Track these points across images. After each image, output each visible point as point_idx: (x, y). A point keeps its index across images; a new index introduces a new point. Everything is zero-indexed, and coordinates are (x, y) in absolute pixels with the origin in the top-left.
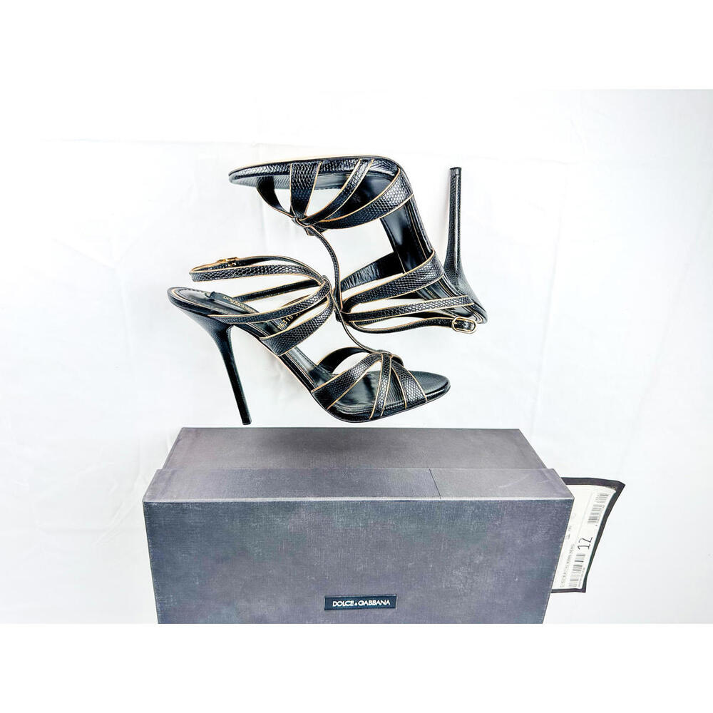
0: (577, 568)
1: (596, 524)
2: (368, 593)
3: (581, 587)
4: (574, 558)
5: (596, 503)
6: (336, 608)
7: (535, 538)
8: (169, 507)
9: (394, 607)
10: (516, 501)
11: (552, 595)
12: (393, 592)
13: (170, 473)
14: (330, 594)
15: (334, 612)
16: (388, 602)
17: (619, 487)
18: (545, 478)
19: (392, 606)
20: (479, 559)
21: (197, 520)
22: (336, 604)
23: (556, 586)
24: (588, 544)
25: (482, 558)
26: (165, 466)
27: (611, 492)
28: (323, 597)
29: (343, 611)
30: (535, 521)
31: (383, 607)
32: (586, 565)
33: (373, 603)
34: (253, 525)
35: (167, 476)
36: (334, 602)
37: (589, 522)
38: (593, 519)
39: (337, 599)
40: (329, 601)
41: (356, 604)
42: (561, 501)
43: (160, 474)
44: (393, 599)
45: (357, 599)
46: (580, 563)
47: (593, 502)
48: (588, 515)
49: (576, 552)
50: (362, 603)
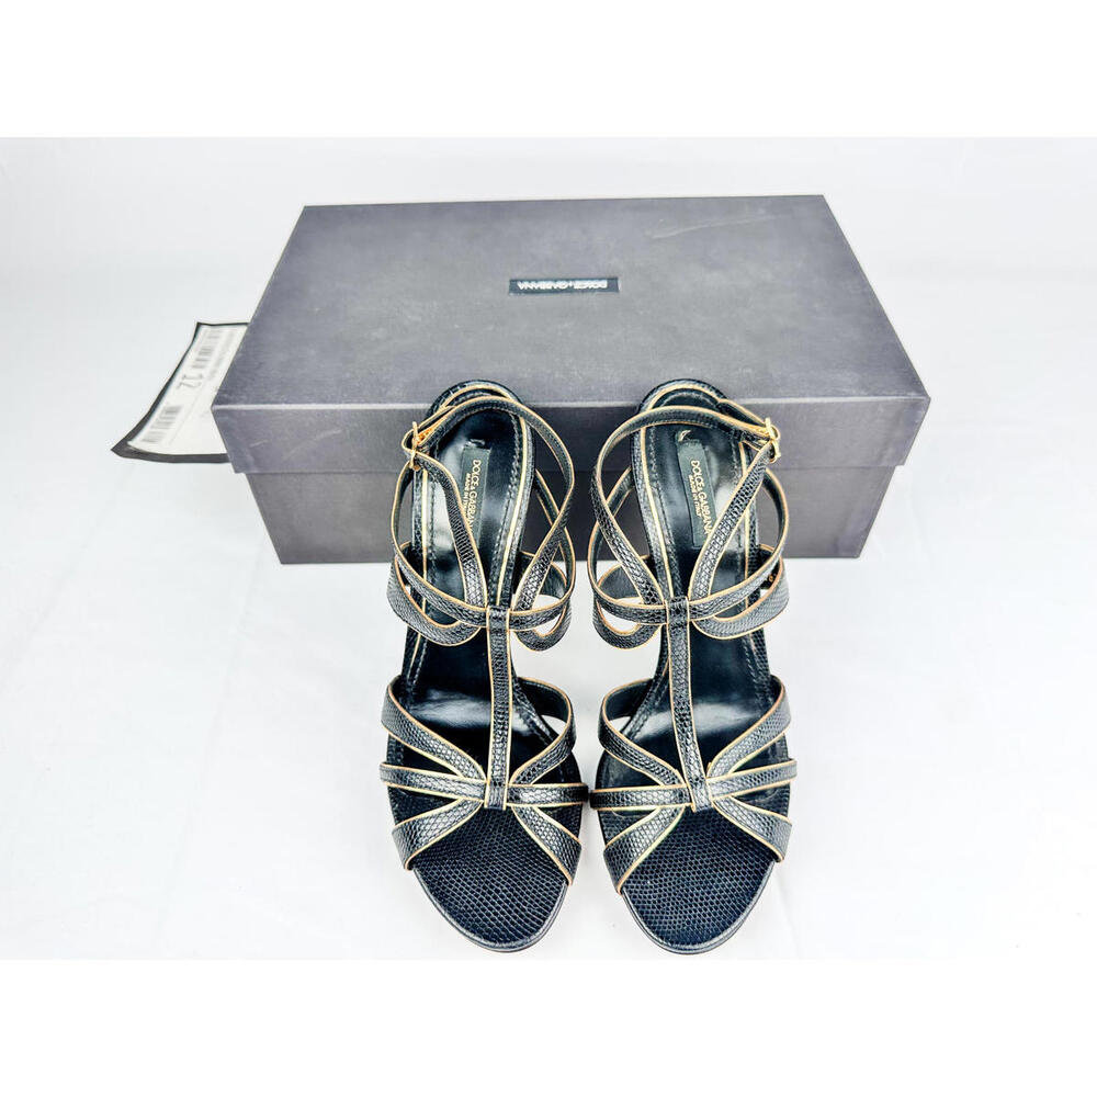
0: (206, 351)
2: (555, 296)
3: (203, 329)
4: (211, 365)
5: (165, 431)
6: (600, 279)
9: (512, 281)
10: (315, 402)
11: (248, 321)
12: (515, 298)
13: (886, 457)
14: (612, 296)
15: (603, 275)
16: (521, 287)
17: (122, 449)
18: (254, 452)
19: (514, 282)
20: (379, 334)
22: (604, 284)
23: (242, 331)
24: (185, 381)
26: (892, 470)
27: (136, 443)
28: (623, 293)
29: (589, 276)
30: (283, 378)
31: (529, 281)
32: (192, 355)
33: (544, 285)
35: (891, 451)
36: (605, 286)
37: (180, 407)
38: (173, 411)
39: (600, 289)
40: (613, 288)
41: (571, 284)
42: (235, 402)
43: (900, 458)
44: (514, 289)
45: (570, 290)
46: (201, 357)
47: (168, 433)
48: (180, 416)
49: (205, 372)
50: (562, 285)
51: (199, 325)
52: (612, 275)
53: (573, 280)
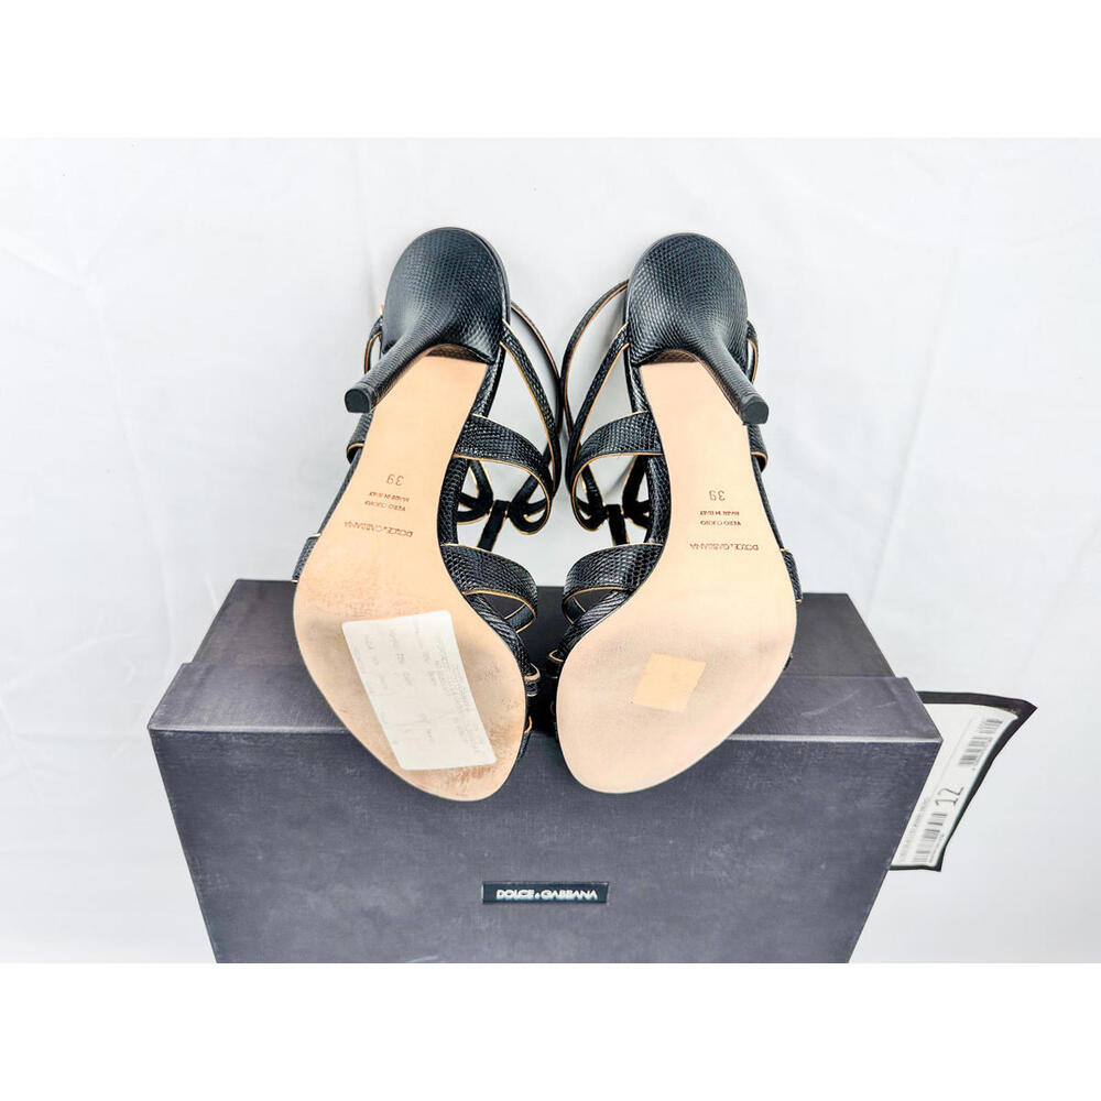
0: (931, 834)
1: (972, 766)
2: (557, 880)
3: (933, 863)
4: (927, 816)
5: (978, 735)
6: (504, 901)
7: (864, 804)
8: (193, 738)
9: (604, 902)
10: (832, 744)
11: (890, 874)
12: (604, 879)
13: (201, 672)
14: (492, 878)
15: (500, 906)
16: (594, 893)
17: (1024, 710)
18: (892, 697)
19: (602, 900)
20: (757, 834)
21: (248, 761)
22: (501, 894)
23: (895, 862)
24: (954, 797)
25: (762, 832)
26: (196, 659)
28: (480, 883)
29: (515, 906)
30: (865, 776)
31: (584, 901)
32: (946, 830)
33: (568, 895)
34: (349, 771)
36: (499, 891)
37: (961, 764)
38: (968, 759)
39: (504, 888)
40: (490, 890)
41: (537, 896)
42: (919, 746)
43: (186, 671)
45: (538, 888)
46: (937, 827)
47: (973, 732)
48: (961, 753)
49: (932, 808)
50: (548, 895)
51: (938, 868)
52: (489, 906)
53: (534, 901)
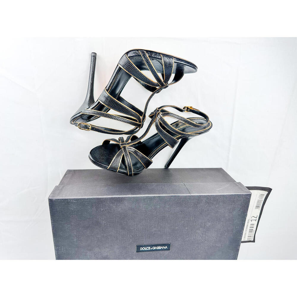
0: (251, 231)
1: (259, 209)
2: (156, 243)
3: (253, 240)
4: (249, 226)
6: (142, 251)
7: (234, 213)
8: (61, 201)
10: (225, 195)
11: (242, 244)
12: (169, 242)
14: (138, 244)
15: (141, 253)
16: (166, 247)
17: (269, 190)
18: (238, 186)
20: (208, 224)
21: (75, 208)
22: (142, 249)
23: (242, 240)
24: (255, 219)
25: (210, 224)
26: (59, 185)
27: (266, 193)
28: (136, 246)
29: (145, 252)
30: (234, 205)
31: (164, 250)
32: (254, 229)
33: (159, 248)
34: (102, 209)
37: (256, 208)
38: (257, 207)
39: (142, 246)
40: (139, 247)
41: (151, 249)
42: (246, 195)
44: (169, 245)
45: (152, 246)
46: (252, 228)
47: (258, 199)
48: (255, 205)
49: (250, 223)
51: (254, 241)
